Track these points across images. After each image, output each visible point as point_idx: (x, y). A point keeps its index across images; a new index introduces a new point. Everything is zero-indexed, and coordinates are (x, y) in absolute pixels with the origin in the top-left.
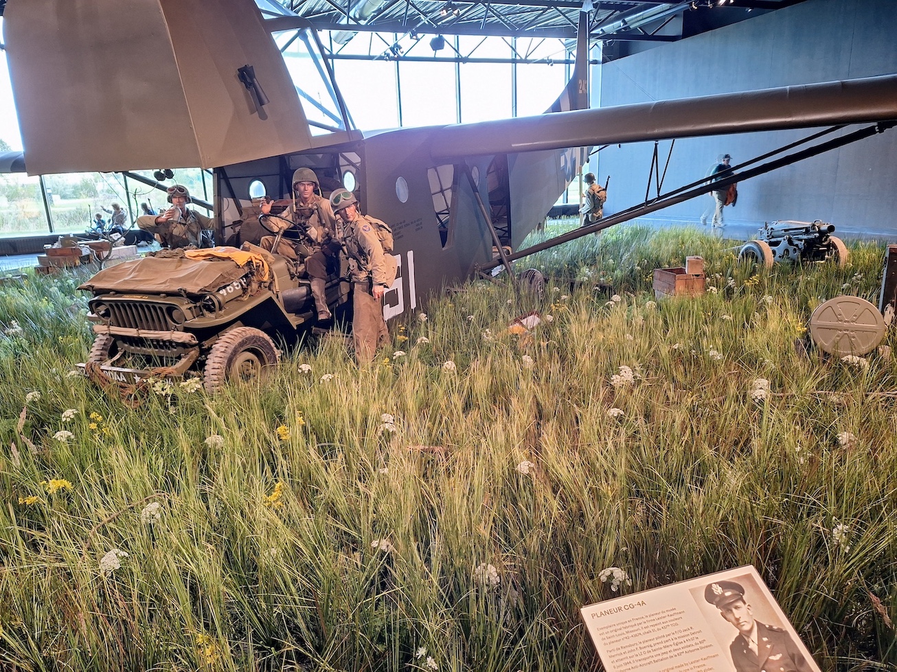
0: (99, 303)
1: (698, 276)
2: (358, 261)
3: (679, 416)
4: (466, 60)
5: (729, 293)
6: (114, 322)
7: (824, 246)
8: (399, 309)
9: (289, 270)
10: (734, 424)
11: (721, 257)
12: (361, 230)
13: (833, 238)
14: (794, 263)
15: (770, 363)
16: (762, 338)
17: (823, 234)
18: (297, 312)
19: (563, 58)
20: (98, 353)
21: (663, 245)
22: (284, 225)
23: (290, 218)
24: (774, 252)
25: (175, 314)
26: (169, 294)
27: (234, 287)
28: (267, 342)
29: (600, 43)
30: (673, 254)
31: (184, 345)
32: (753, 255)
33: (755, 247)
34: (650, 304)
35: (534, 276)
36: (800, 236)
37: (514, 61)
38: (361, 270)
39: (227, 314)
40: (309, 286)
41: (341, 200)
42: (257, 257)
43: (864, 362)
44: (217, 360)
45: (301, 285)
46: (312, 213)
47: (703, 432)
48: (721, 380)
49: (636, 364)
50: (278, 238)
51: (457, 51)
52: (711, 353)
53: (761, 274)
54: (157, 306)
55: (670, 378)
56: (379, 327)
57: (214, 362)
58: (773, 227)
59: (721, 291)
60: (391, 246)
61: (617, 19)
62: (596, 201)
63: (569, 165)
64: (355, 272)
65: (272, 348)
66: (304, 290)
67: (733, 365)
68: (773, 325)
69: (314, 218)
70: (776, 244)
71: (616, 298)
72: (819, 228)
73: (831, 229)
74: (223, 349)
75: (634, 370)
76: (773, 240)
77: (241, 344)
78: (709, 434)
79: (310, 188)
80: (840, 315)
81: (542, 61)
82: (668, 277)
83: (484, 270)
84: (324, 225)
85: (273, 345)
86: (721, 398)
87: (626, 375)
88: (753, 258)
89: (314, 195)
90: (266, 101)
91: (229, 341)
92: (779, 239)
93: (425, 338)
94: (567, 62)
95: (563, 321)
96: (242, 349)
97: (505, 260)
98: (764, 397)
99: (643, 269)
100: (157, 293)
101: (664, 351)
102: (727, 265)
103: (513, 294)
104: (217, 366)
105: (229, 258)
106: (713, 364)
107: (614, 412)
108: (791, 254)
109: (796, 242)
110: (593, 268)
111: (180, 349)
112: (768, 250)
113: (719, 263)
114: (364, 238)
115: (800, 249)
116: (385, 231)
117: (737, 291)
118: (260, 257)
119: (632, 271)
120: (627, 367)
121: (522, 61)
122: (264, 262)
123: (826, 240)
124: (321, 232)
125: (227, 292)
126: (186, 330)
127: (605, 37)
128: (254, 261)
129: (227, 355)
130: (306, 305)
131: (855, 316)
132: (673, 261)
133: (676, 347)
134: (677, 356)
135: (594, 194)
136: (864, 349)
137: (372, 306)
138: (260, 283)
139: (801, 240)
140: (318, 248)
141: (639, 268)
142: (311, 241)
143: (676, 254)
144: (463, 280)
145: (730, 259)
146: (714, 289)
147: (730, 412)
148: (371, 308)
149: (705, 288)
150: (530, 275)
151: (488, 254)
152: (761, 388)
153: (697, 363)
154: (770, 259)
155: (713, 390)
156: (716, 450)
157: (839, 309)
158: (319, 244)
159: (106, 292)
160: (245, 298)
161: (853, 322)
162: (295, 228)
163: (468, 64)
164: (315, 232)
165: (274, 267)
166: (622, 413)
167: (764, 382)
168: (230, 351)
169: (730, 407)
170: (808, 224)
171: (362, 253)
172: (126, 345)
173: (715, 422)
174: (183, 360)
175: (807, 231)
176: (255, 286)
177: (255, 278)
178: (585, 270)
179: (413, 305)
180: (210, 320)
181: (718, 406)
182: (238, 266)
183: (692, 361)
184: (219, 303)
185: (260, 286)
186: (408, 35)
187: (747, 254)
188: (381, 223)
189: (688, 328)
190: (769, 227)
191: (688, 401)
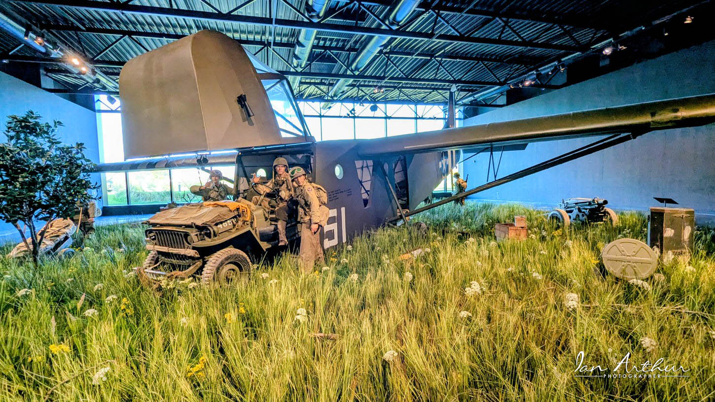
0: (151, 231)
1: (522, 227)
2: (305, 210)
3: (513, 319)
4: (390, 118)
5: (543, 239)
6: (158, 243)
7: (602, 213)
8: (335, 242)
9: (264, 215)
10: (555, 326)
11: (537, 219)
12: (307, 191)
13: (607, 208)
14: (583, 223)
15: (577, 282)
16: (569, 266)
17: (600, 205)
18: (268, 241)
19: (442, 117)
20: (149, 262)
21: (501, 212)
22: (268, 191)
23: (271, 186)
24: (570, 217)
25: (189, 238)
26: (187, 226)
27: (228, 223)
28: (245, 258)
29: (462, 108)
30: (507, 217)
31: (192, 258)
32: (556, 218)
33: (558, 213)
34: (493, 243)
35: (420, 226)
36: (586, 207)
37: (416, 118)
38: (306, 215)
39: (218, 239)
40: (276, 225)
41: (295, 173)
42: (244, 206)
43: (646, 284)
44: (209, 268)
45: (271, 224)
46: (283, 183)
47: (531, 333)
48: (543, 293)
49: (482, 281)
50: (262, 197)
51: (386, 114)
52: (534, 275)
53: (563, 229)
54: (179, 233)
55: (507, 290)
56: (317, 251)
57: (209, 269)
58: (568, 202)
59: (538, 237)
60: (326, 201)
61: (470, 96)
62: (461, 188)
63: (444, 167)
64: (303, 216)
65: (248, 263)
66: (272, 228)
67: (550, 284)
68: (575, 258)
69: (285, 185)
70: (571, 212)
71: (471, 239)
72: (597, 201)
73: (605, 202)
74: (214, 261)
75: (480, 284)
76: (568, 209)
77: (227, 259)
78: (536, 334)
79: (283, 169)
80: (623, 251)
81: (430, 118)
82: (504, 228)
83: (391, 222)
84: (290, 190)
85: (249, 260)
86: (543, 307)
87: (474, 288)
88: (556, 219)
89: (285, 173)
90: (251, 114)
91: (218, 256)
92: (572, 209)
93: (345, 259)
94: (444, 119)
95: (435, 252)
96: (227, 262)
97: (404, 216)
98: (576, 306)
99: (489, 224)
100: (180, 226)
101: (502, 272)
102: (541, 224)
103: (406, 236)
104: (208, 272)
105: (226, 206)
106: (536, 282)
107: (464, 314)
108: (581, 217)
109: (583, 211)
110: (459, 223)
111: (190, 260)
112: (566, 216)
113: (536, 222)
114: (308, 195)
115: (586, 215)
116: (321, 192)
117: (548, 238)
118: (246, 207)
119: (482, 226)
120: (475, 282)
121: (420, 118)
122: (248, 209)
123: (602, 209)
124: (288, 194)
125: (223, 226)
126: (194, 248)
127: (464, 105)
128: (241, 208)
129: (217, 265)
130: (273, 237)
131: (634, 252)
132: (507, 220)
133: (509, 270)
134: (510, 275)
135: (460, 185)
136: (645, 275)
137: (312, 237)
138: (244, 222)
139: (587, 209)
140: (285, 204)
141: (486, 224)
142: (281, 199)
143: (509, 217)
144: (377, 227)
145: (543, 221)
146: (534, 236)
147: (551, 317)
148: (311, 239)
149: (528, 235)
150: (418, 225)
151: (394, 214)
152: (572, 300)
153: (525, 281)
154: (567, 221)
155: (537, 301)
156: (542, 348)
157: (622, 247)
158: (286, 201)
159: (154, 225)
160: (233, 230)
161: (633, 256)
162: (274, 192)
163: (391, 120)
164: (284, 194)
165: (255, 213)
166: (470, 315)
167: (575, 296)
168: (218, 262)
169: (550, 314)
170: (590, 200)
171: (307, 205)
172: (163, 258)
173: (540, 325)
174: (191, 268)
175: (590, 204)
176: (240, 223)
177: (241, 219)
178: (454, 224)
179: (344, 240)
180: (208, 242)
181: (542, 312)
182: (230, 211)
183: (521, 281)
184: (214, 231)
185: (244, 223)
186: (358, 104)
187: (553, 217)
188: (319, 186)
189: (518, 257)
190: (565, 202)
191: (519, 307)
